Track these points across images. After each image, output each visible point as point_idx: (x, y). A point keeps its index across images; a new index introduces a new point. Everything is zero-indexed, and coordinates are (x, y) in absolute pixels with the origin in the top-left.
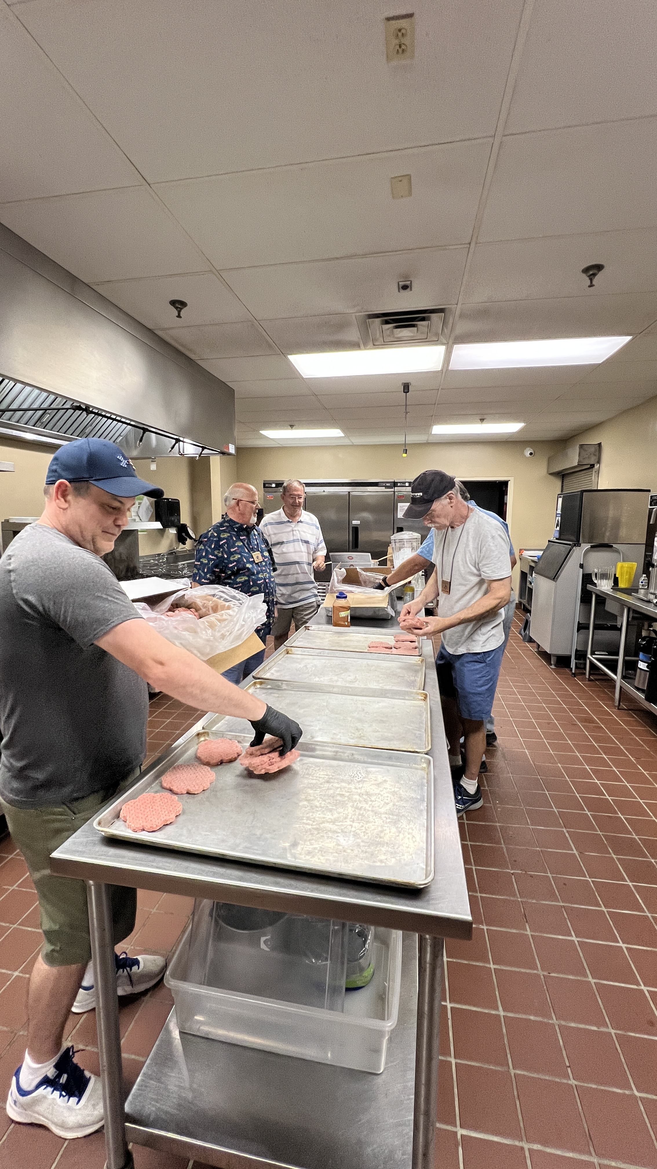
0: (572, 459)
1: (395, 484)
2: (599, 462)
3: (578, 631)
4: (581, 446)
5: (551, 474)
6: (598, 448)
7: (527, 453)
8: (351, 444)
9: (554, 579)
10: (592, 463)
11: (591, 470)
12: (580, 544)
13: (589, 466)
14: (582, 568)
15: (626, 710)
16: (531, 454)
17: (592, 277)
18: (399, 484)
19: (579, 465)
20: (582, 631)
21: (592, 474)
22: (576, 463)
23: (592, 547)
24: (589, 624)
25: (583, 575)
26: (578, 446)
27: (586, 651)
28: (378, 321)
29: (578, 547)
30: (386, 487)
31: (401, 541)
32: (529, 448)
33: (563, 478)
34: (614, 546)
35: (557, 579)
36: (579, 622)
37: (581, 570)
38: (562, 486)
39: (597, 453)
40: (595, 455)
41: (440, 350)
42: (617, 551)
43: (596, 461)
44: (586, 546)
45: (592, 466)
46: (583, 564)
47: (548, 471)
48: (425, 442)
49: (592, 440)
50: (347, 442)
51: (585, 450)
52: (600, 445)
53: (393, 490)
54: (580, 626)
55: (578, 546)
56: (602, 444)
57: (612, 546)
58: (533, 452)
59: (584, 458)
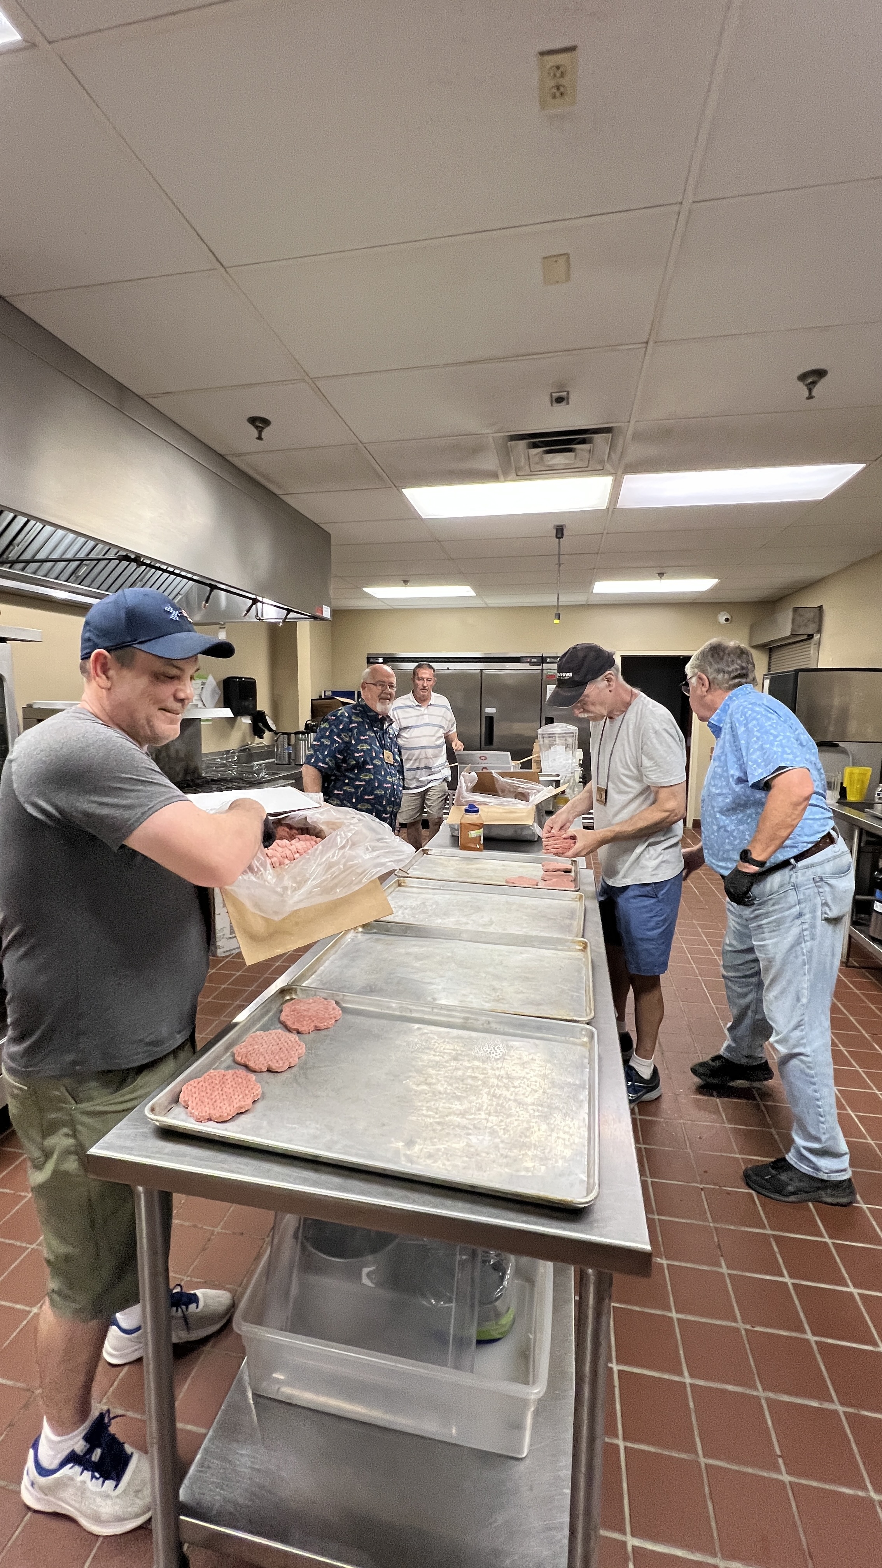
0: (784, 627)
1: (543, 660)
2: (819, 631)
4: (795, 610)
6: (818, 612)
7: (722, 618)
8: (484, 605)
10: (810, 633)
11: (807, 642)
13: (805, 637)
15: (855, 967)
16: (727, 620)
17: (811, 386)
18: (548, 660)
19: (792, 635)
21: (810, 647)
22: (787, 633)
26: (791, 609)
28: (522, 444)
30: (531, 663)
31: (551, 736)
32: (723, 613)
33: (770, 652)
34: (841, 744)
38: (769, 663)
39: (817, 619)
40: (814, 622)
41: (608, 481)
42: (844, 752)
43: (816, 630)
45: (810, 637)
48: (584, 603)
49: (811, 602)
50: (479, 603)
51: (801, 616)
52: (821, 607)
53: (540, 667)
56: (824, 607)
57: (837, 745)
58: (729, 617)
59: (799, 626)
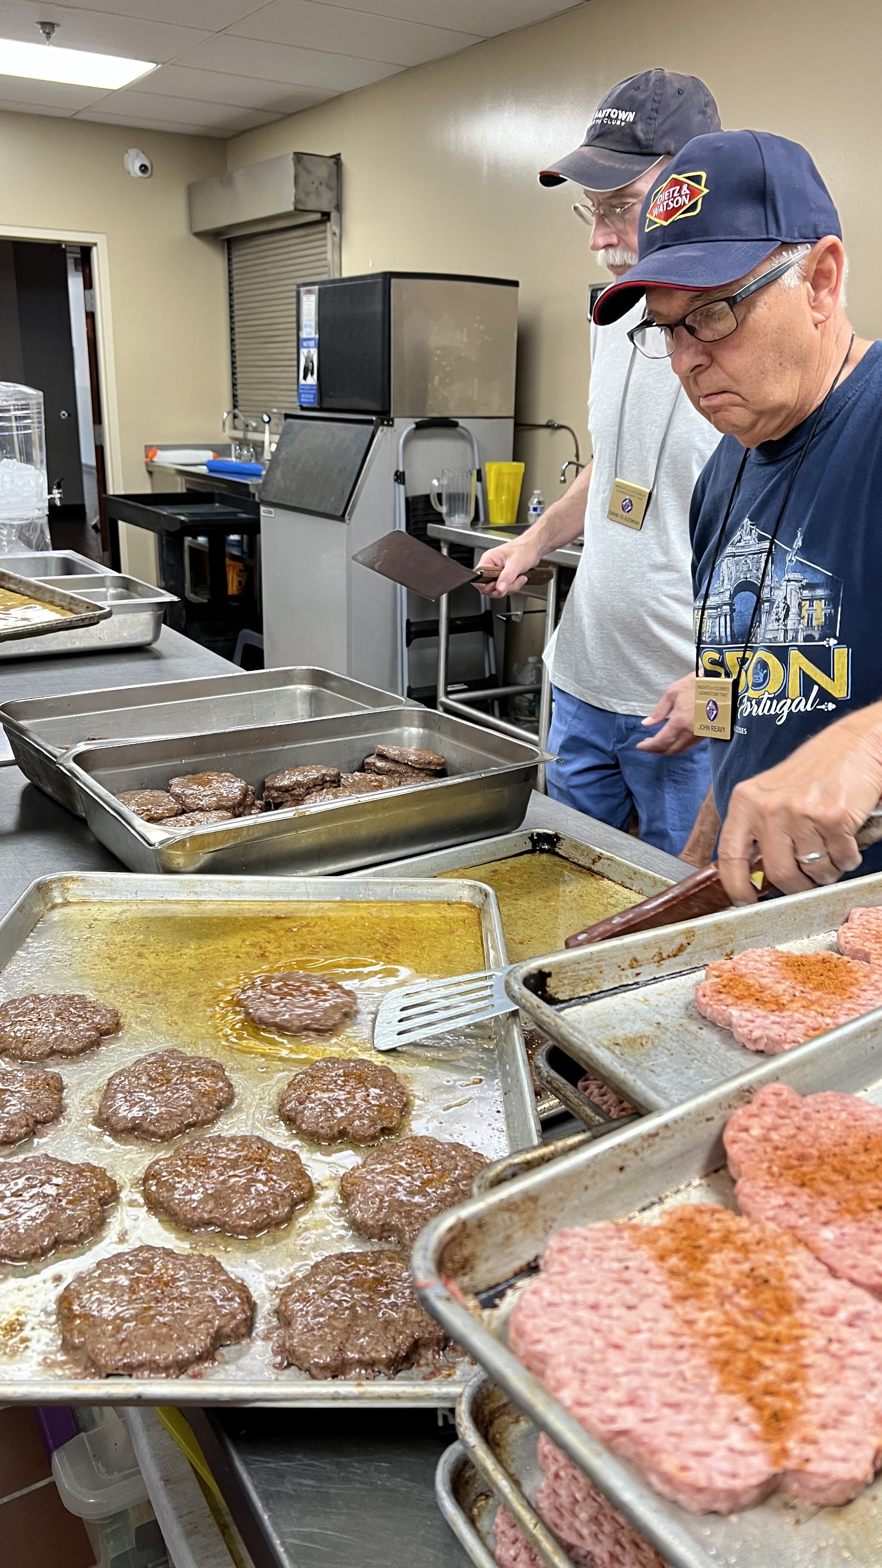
0: (277, 192)
2: (339, 208)
3: (408, 645)
4: (299, 157)
5: (200, 235)
6: (335, 167)
7: (134, 162)
9: (343, 515)
10: (325, 209)
11: (321, 228)
12: (392, 420)
13: (317, 217)
14: (403, 483)
16: (144, 168)
19: (298, 211)
20: (415, 642)
21: (325, 238)
22: (288, 206)
23: (419, 426)
24: (437, 623)
25: (407, 499)
26: (292, 156)
27: (435, 688)
29: (390, 429)
32: (132, 152)
33: (229, 248)
34: (461, 422)
35: (350, 515)
36: (408, 621)
37: (402, 487)
38: (230, 271)
39: (333, 183)
40: (331, 189)
42: (466, 437)
43: (334, 203)
44: (404, 426)
45: (326, 216)
46: (403, 473)
47: (191, 227)
49: (321, 143)
51: (309, 172)
52: (337, 158)
54: (413, 629)
55: (388, 425)
56: (343, 157)
57: (456, 425)
58: (148, 164)
59: (308, 194)
